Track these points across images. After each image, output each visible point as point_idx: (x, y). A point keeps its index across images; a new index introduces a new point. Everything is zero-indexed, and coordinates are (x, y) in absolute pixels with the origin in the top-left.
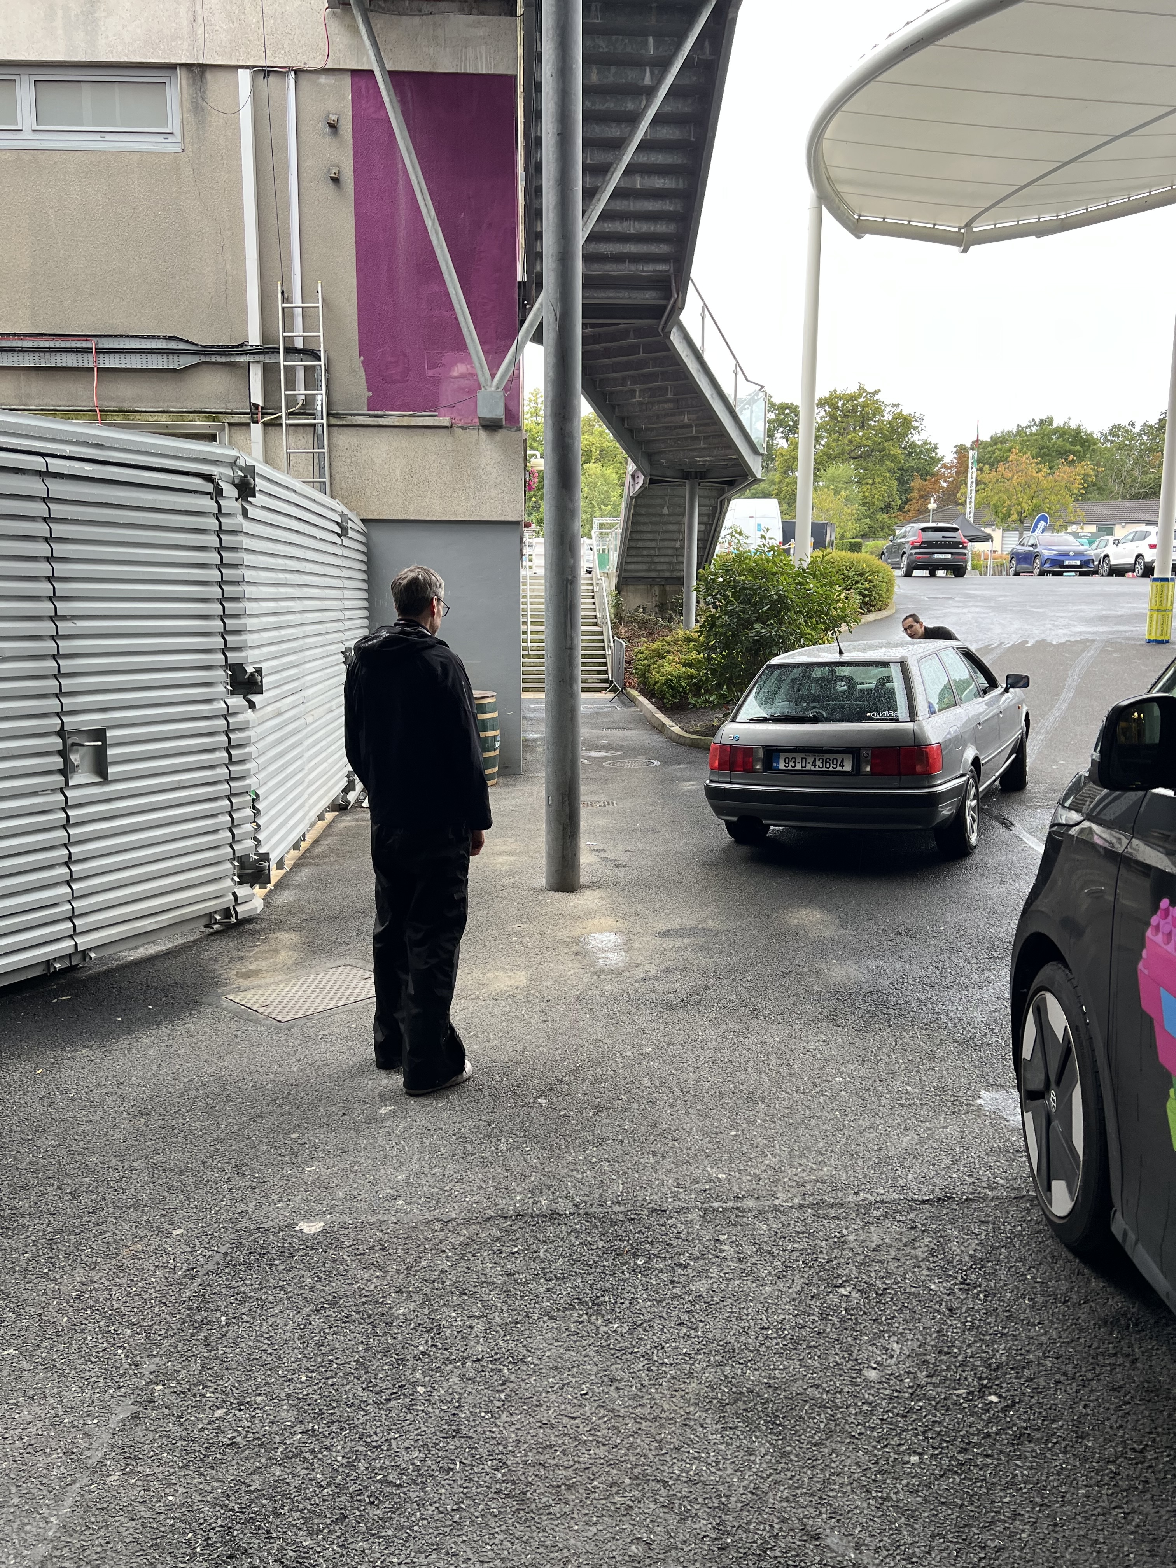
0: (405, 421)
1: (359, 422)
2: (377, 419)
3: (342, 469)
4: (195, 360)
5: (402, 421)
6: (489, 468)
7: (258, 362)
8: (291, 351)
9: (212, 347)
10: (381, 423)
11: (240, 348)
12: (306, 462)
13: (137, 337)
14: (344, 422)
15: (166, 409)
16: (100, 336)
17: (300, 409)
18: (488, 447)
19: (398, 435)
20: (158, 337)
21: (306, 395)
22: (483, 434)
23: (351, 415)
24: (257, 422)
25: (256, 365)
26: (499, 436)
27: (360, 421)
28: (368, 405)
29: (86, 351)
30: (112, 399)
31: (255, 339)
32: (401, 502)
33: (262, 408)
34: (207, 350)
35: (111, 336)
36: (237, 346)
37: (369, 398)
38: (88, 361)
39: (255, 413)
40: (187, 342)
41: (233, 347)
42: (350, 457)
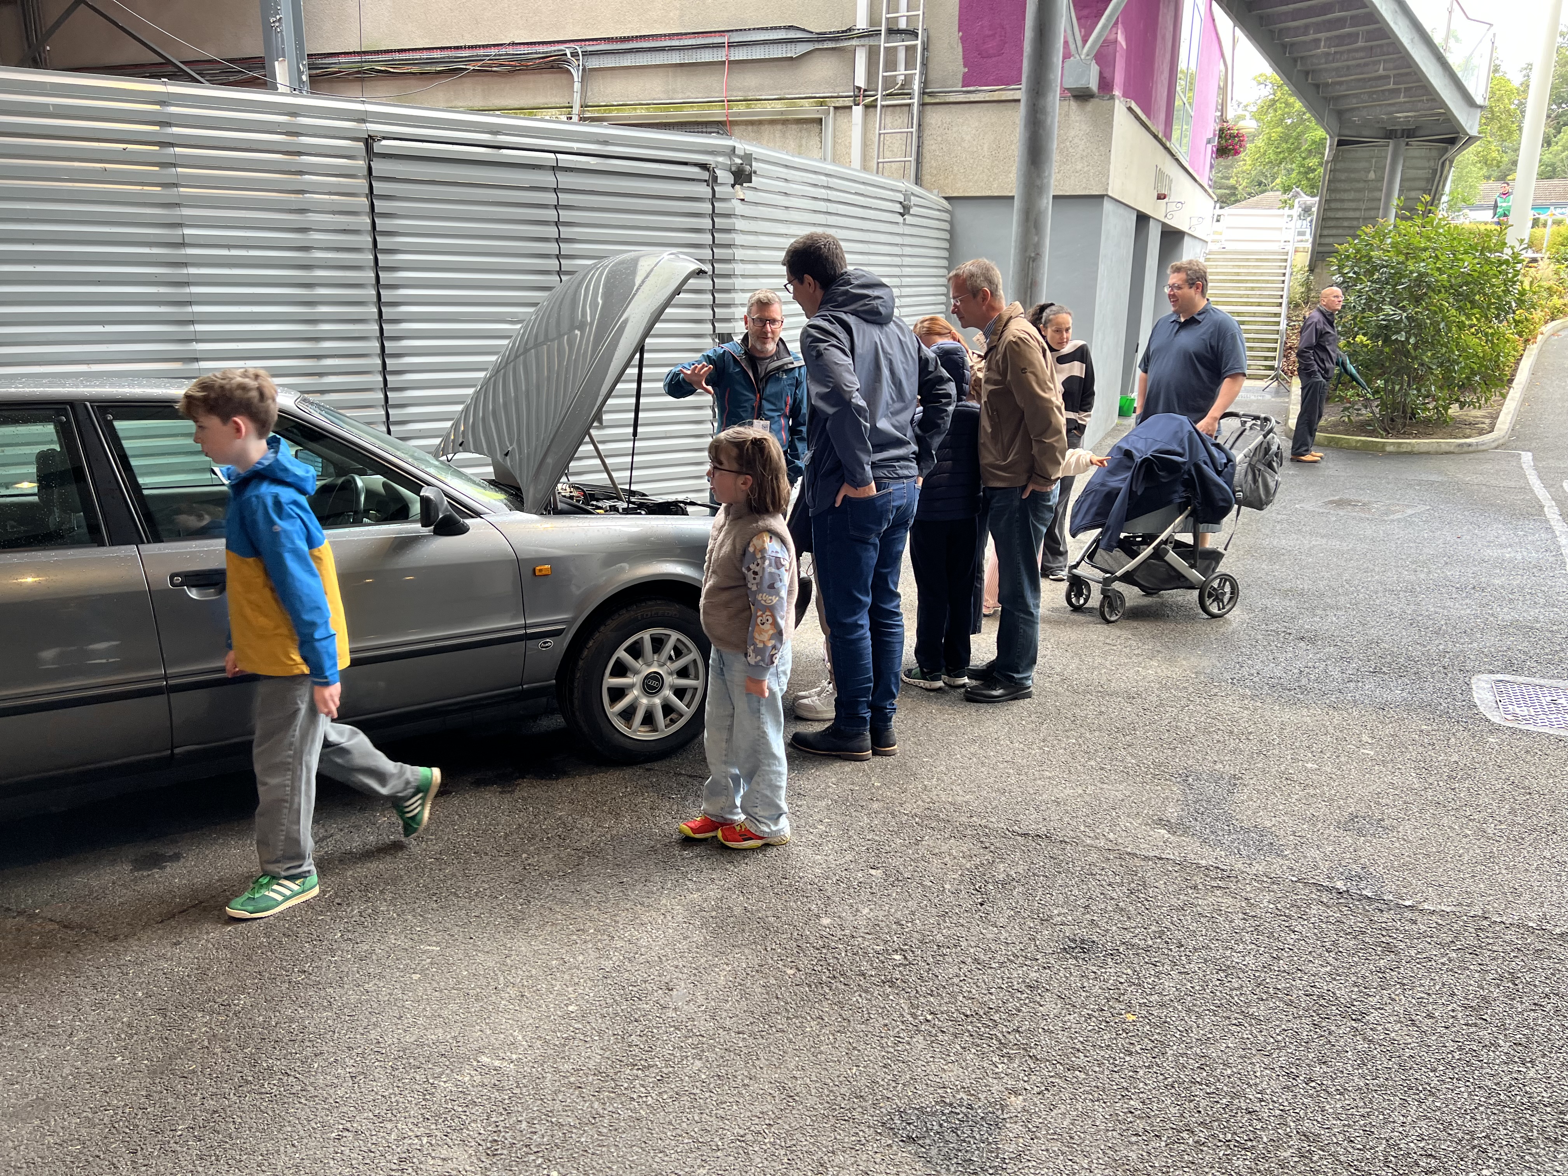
0: (996, 96)
1: (952, 100)
2: (968, 95)
3: (933, 147)
4: (810, 47)
5: (993, 96)
6: (1076, 140)
7: (863, 46)
8: (893, 32)
9: (825, 33)
10: (972, 99)
11: (847, 34)
12: (900, 142)
13: (762, 29)
14: (938, 101)
15: (782, 96)
16: (732, 31)
17: (899, 89)
18: (1077, 118)
19: (988, 110)
20: (780, 28)
21: (905, 75)
22: (1073, 104)
23: (946, 92)
24: (858, 105)
25: (861, 48)
26: (1090, 106)
27: (952, 98)
28: (963, 81)
29: (719, 46)
30: (739, 89)
31: (862, 23)
32: (986, 178)
33: (865, 90)
34: (822, 37)
35: (741, 30)
36: (845, 31)
37: (965, 74)
38: (720, 55)
39: (859, 94)
40: (804, 30)
41: (843, 32)
42: (942, 135)
